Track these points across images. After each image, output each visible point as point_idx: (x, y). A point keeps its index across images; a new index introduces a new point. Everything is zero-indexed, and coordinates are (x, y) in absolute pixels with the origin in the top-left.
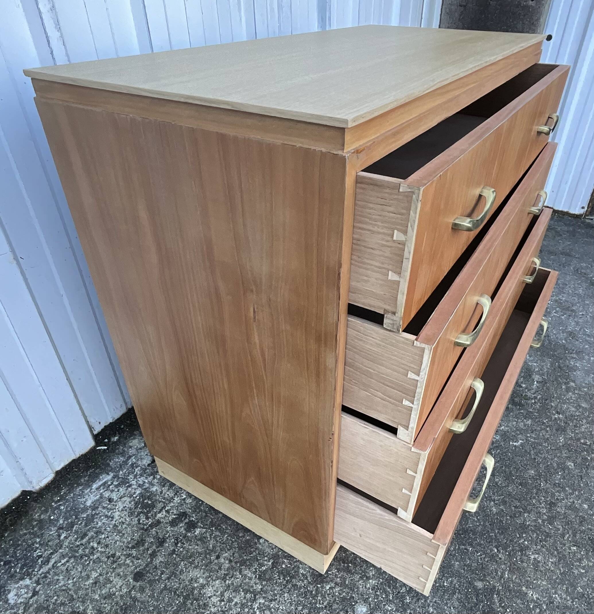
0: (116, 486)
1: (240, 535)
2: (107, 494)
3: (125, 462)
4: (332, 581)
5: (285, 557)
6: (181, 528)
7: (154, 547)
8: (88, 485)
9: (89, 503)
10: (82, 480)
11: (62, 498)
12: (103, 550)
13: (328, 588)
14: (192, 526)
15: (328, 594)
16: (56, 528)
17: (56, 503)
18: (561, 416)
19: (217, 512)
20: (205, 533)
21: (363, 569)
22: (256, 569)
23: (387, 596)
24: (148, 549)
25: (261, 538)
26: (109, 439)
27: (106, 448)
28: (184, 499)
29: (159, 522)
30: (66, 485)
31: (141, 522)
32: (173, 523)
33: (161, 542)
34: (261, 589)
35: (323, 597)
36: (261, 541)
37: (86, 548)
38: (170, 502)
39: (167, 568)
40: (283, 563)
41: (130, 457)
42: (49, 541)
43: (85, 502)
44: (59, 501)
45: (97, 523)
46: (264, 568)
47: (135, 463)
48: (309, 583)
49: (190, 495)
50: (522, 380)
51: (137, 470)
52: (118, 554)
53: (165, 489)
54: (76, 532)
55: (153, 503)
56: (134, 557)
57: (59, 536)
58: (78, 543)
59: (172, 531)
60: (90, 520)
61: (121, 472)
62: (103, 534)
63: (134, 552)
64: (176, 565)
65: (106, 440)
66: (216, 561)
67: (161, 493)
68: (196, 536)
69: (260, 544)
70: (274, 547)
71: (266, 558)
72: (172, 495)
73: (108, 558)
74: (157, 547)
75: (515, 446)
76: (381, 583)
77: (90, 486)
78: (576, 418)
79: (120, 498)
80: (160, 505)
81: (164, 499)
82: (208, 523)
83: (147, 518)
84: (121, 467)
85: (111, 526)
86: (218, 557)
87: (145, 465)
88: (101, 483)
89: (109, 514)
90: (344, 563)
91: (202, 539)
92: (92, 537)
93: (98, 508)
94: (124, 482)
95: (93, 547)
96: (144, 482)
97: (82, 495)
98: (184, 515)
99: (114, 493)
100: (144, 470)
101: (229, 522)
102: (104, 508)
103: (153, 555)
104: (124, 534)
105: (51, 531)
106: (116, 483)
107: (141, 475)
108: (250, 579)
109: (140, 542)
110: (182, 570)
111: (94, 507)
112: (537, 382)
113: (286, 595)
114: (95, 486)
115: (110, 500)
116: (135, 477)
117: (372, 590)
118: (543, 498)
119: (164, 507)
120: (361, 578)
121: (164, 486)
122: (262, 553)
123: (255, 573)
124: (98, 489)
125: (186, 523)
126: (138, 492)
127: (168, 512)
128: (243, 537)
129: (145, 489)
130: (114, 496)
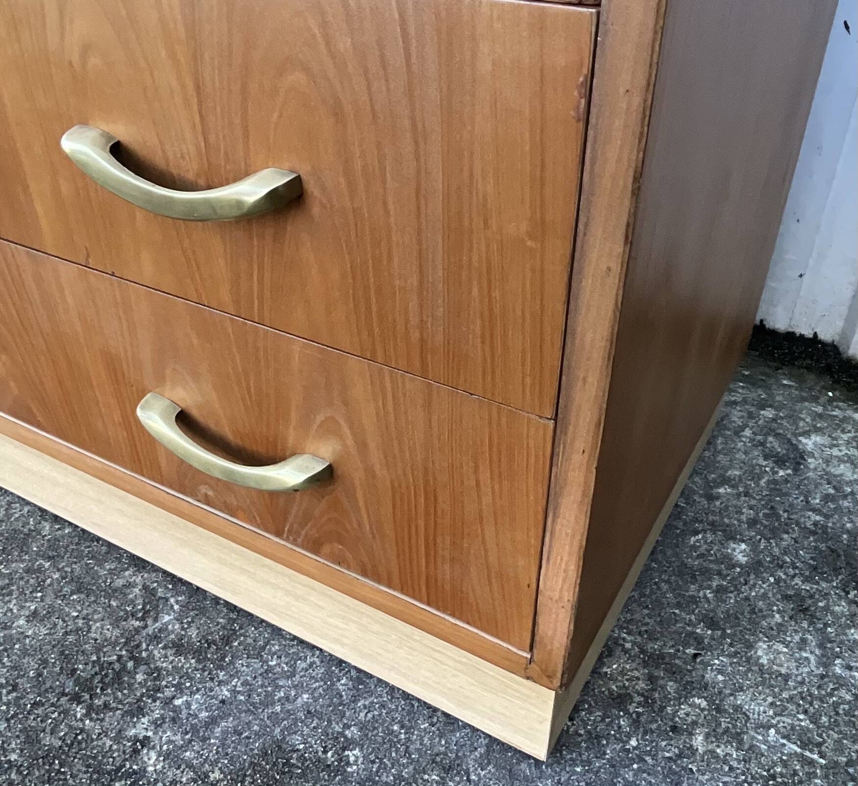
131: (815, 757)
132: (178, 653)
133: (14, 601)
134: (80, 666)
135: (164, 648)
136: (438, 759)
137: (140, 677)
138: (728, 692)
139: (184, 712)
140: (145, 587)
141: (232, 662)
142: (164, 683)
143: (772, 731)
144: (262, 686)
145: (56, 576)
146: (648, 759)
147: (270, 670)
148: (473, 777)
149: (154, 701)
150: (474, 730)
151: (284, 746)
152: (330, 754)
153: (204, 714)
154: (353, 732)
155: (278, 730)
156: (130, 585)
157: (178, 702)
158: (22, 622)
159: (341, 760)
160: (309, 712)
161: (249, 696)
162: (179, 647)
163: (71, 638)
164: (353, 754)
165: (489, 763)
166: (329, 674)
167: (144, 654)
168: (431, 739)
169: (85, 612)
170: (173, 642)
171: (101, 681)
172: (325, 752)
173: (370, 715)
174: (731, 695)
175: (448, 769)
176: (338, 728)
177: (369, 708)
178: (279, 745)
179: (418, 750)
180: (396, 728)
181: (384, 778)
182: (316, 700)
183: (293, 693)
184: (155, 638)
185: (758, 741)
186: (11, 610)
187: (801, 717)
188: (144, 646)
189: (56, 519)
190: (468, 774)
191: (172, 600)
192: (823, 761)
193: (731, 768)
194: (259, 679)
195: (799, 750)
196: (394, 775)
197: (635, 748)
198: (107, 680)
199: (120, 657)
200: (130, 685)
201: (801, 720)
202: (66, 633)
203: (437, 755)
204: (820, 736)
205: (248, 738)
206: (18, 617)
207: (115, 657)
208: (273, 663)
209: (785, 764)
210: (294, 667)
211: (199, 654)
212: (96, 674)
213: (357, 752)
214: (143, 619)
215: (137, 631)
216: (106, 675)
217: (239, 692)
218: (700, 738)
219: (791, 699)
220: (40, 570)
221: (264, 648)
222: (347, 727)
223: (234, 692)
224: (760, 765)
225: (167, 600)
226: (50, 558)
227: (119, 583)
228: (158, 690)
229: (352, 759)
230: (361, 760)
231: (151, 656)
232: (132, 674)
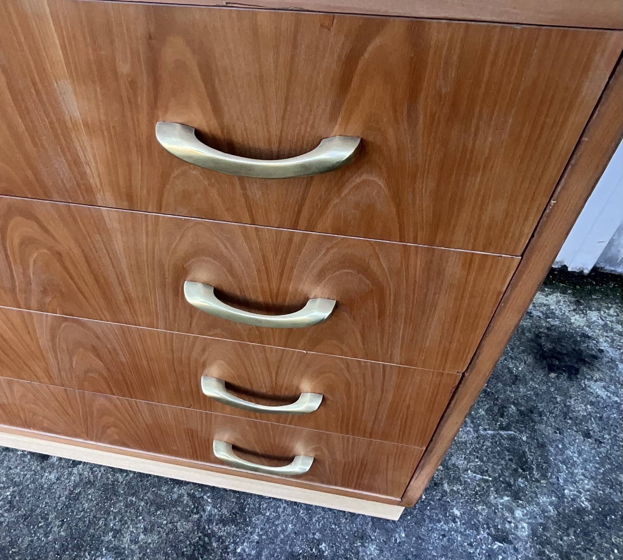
131: (487, 478)
132: (224, 525)
133: (131, 526)
134: (184, 549)
135: (217, 525)
136: (356, 535)
137: (215, 545)
138: (447, 458)
139: (244, 554)
140: (189, 494)
141: (251, 521)
142: (227, 543)
143: (469, 471)
144: (270, 528)
145: (143, 504)
146: (431, 502)
147: (268, 519)
148: (373, 538)
149: (228, 554)
150: (363, 515)
151: (294, 554)
152: (314, 550)
153: (253, 552)
154: (318, 536)
155: (288, 548)
156: (181, 496)
157: (239, 550)
158: (142, 536)
159: (319, 551)
160: (296, 533)
161: (267, 535)
162: (223, 521)
163: (171, 536)
164: (323, 546)
165: (376, 528)
166: (294, 510)
167: (209, 531)
168: (349, 526)
169: (169, 519)
170: (219, 520)
171: (199, 554)
172: (312, 550)
173: (320, 524)
174: (450, 459)
175: (362, 538)
176: (311, 536)
177: (318, 521)
178: (292, 554)
179: (347, 533)
180: (333, 527)
181: (340, 553)
182: (295, 526)
183: (284, 526)
184: (210, 521)
185: (466, 478)
186: (132, 532)
187: (477, 460)
188: (207, 527)
189: (121, 471)
190: (370, 537)
191: (205, 497)
192: (491, 479)
193: (462, 495)
194: (266, 524)
195: (481, 477)
196: (343, 550)
197: (426, 499)
198: (201, 552)
199: (200, 537)
200: (213, 550)
201: (477, 462)
202: (167, 534)
203: (355, 533)
204: (486, 467)
205: (277, 556)
206: (138, 535)
207: (197, 538)
208: (268, 514)
209: (479, 485)
210: (277, 512)
211: (233, 521)
212: (194, 550)
213: (324, 545)
214: (197, 513)
215: (199, 519)
216: (199, 550)
217: (262, 535)
218: (446, 485)
219: (470, 453)
220: (132, 504)
221: (259, 507)
222: (314, 534)
223: (259, 535)
224: (471, 490)
225: (202, 497)
226: (133, 495)
227: (175, 496)
228: (227, 547)
229: (324, 549)
230: (327, 548)
231: (213, 531)
232: (210, 543)
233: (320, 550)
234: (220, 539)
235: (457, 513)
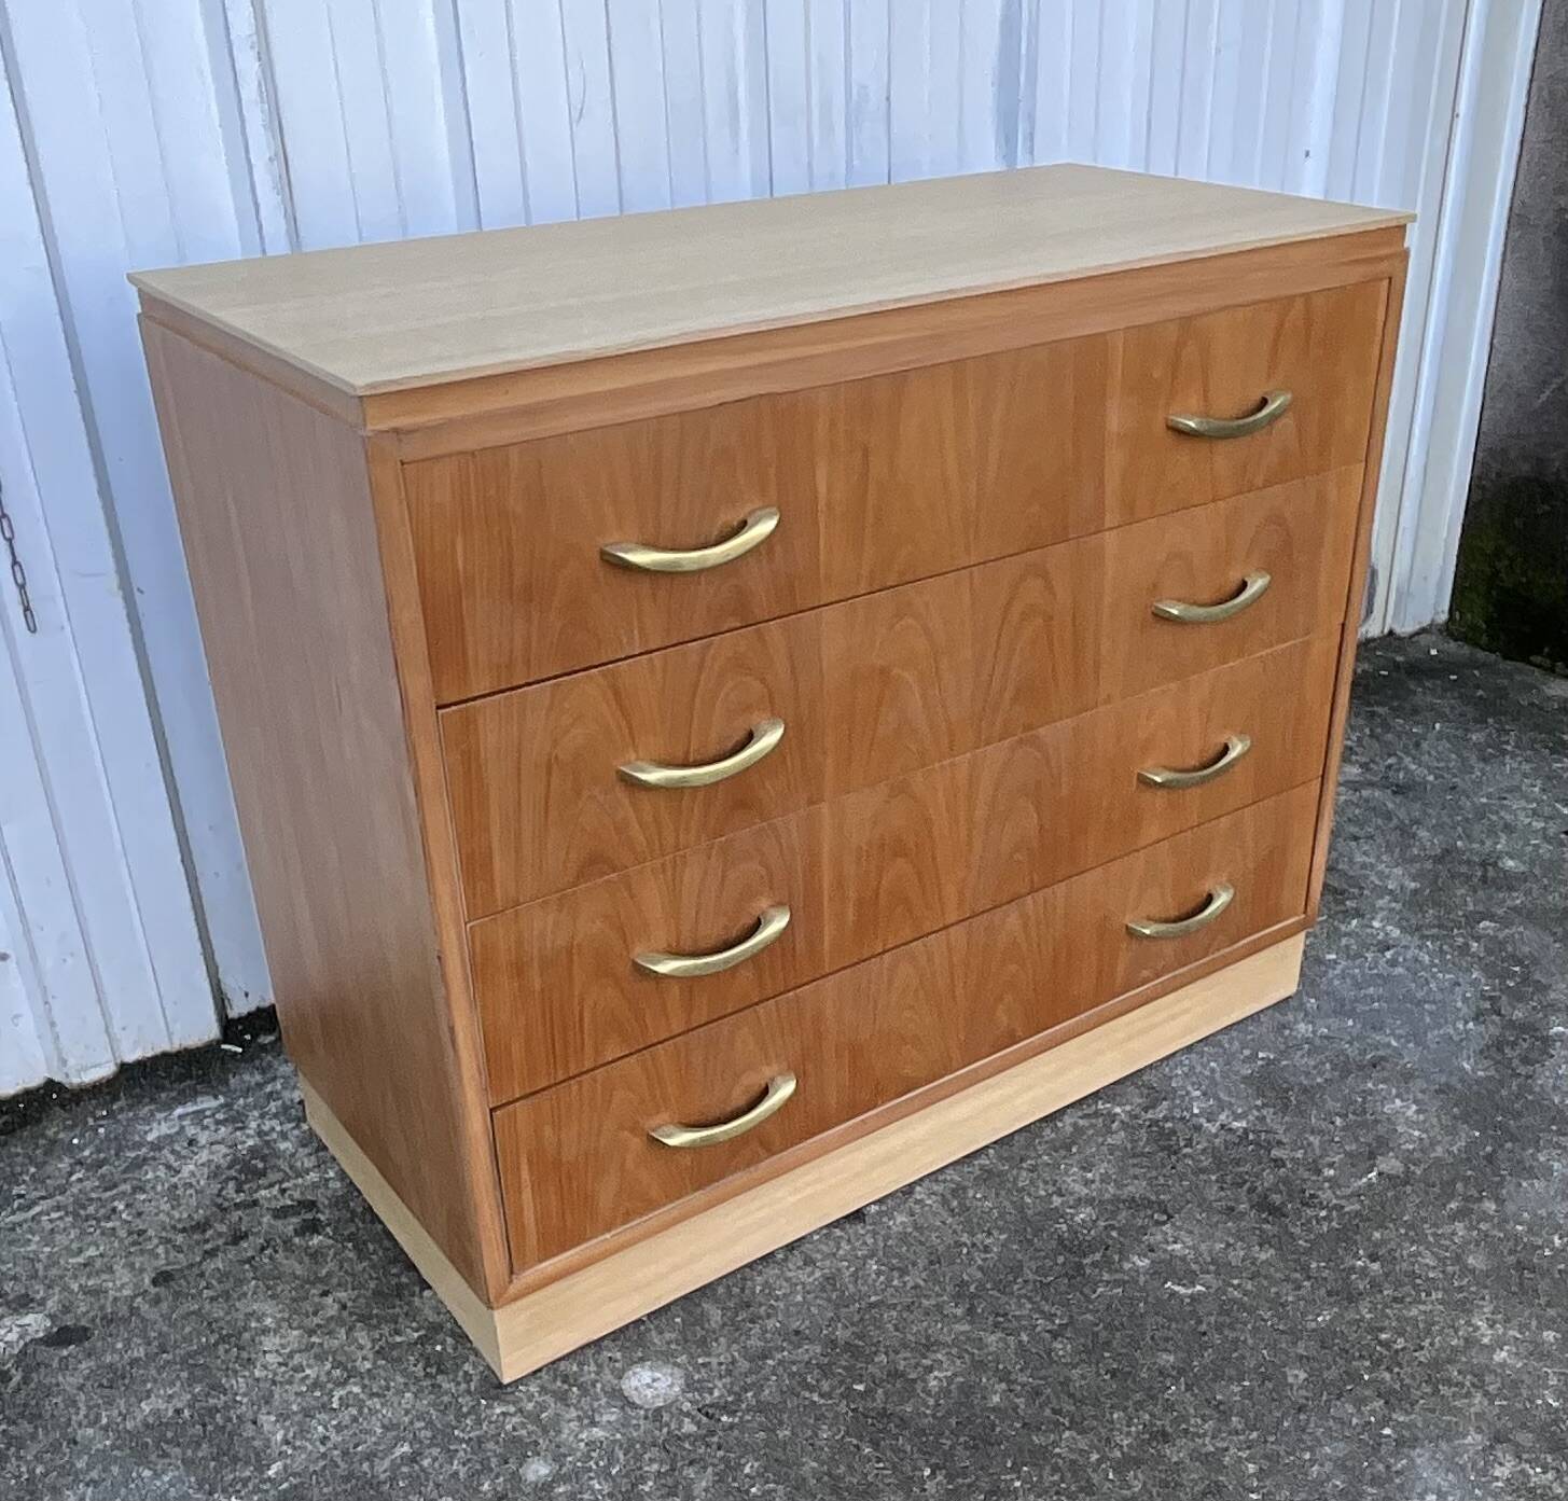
0: (218, 1122)
1: (394, 1271)
2: (191, 1131)
3: (260, 1086)
4: (514, 1403)
5: (453, 1334)
6: (290, 1225)
7: (220, 1242)
8: (168, 1107)
9: (150, 1137)
10: (163, 1095)
11: (111, 1114)
12: (129, 1218)
13: (498, 1411)
14: (313, 1227)
15: (491, 1422)
16: (72, 1161)
17: (96, 1119)
18: (1376, 1266)
19: (376, 1219)
20: (329, 1248)
21: (596, 1405)
22: (381, 1335)
23: (610, 1464)
24: (207, 1241)
25: (430, 1287)
26: (254, 1037)
27: (240, 1050)
28: (327, 1180)
29: (255, 1203)
30: (129, 1096)
31: (224, 1193)
32: (281, 1213)
33: (237, 1238)
34: (369, 1370)
35: (479, 1422)
36: (427, 1293)
37: (103, 1206)
38: (299, 1175)
39: (220, 1282)
40: (443, 1343)
41: (274, 1079)
42: (49, 1177)
43: (146, 1133)
44: (103, 1117)
45: (147, 1173)
46: (398, 1339)
47: (277, 1093)
48: (469, 1392)
49: (342, 1175)
50: (1336, 1159)
51: (273, 1106)
52: (151, 1232)
53: (302, 1151)
54: (103, 1176)
55: (265, 1169)
56: (174, 1246)
57: (71, 1174)
58: (94, 1195)
59: (271, 1226)
60: (139, 1163)
61: (241, 1101)
62: (144, 1192)
63: (180, 1239)
64: (240, 1282)
65: (248, 1037)
66: (317, 1299)
67: (293, 1155)
68: (308, 1247)
69: (421, 1297)
70: (444, 1310)
71: (414, 1325)
72: (309, 1163)
73: (130, 1233)
74: (226, 1244)
75: (1173, 1294)
76: (615, 1441)
77: (172, 1109)
78: (1418, 1281)
79: (212, 1144)
80: (273, 1176)
81: (291, 1167)
82: (346, 1233)
83: (238, 1191)
84: (247, 1092)
85: (166, 1185)
86: (325, 1294)
87: (292, 1100)
88: (195, 1108)
89: (175, 1165)
90: (564, 1382)
91: (316, 1256)
92: (124, 1193)
93: (160, 1149)
94: (237, 1120)
95: (114, 1210)
96: (273, 1129)
97: (148, 1120)
98: (311, 1205)
99: (207, 1132)
100: (286, 1109)
101: (386, 1243)
102: (173, 1152)
103: (211, 1254)
104: (179, 1205)
105: (61, 1160)
106: (220, 1116)
107: (276, 1116)
108: (361, 1347)
109: (202, 1227)
110: (245, 1294)
111: (156, 1146)
112: (1380, 1174)
113: (408, 1395)
114: (179, 1111)
115: (192, 1142)
116: (262, 1116)
117: (587, 1444)
118: (1147, 1417)
119: (281, 1182)
120: (579, 1418)
121: (304, 1146)
122: (412, 1315)
123: (374, 1341)
124: (181, 1117)
125: (304, 1220)
126: (251, 1143)
127: (283, 1191)
128: (397, 1276)
129: (267, 1143)
130: (203, 1138)
149: (1190, 1120)
150: (1260, 1011)
151: (1247, 1076)
152: (1258, 1062)
154: (1246, 1052)
155: (1235, 1077)
157: (1196, 1111)
158: (1089, 1174)
160: (1225, 1064)
161: (1203, 1083)
162: (1148, 1106)
163: (1117, 1152)
164: (1261, 1054)
165: (1285, 1010)
166: (1197, 1051)
167: (1147, 1122)
169: (1093, 1145)
170: (1142, 1109)
173: (1236, 1043)
175: (1284, 1026)
176: (1241, 1056)
177: (1230, 1042)
178: (1245, 1078)
225: (1096, 1108)
226: (1022, 1160)
227: (1069, 1128)
228: (1182, 1118)
229: (1265, 1055)
230: (1267, 1052)
231: (1150, 1119)
232: (1163, 1127)
233: (1263, 1059)
234: (1166, 1119)
235: (1333, 956)
